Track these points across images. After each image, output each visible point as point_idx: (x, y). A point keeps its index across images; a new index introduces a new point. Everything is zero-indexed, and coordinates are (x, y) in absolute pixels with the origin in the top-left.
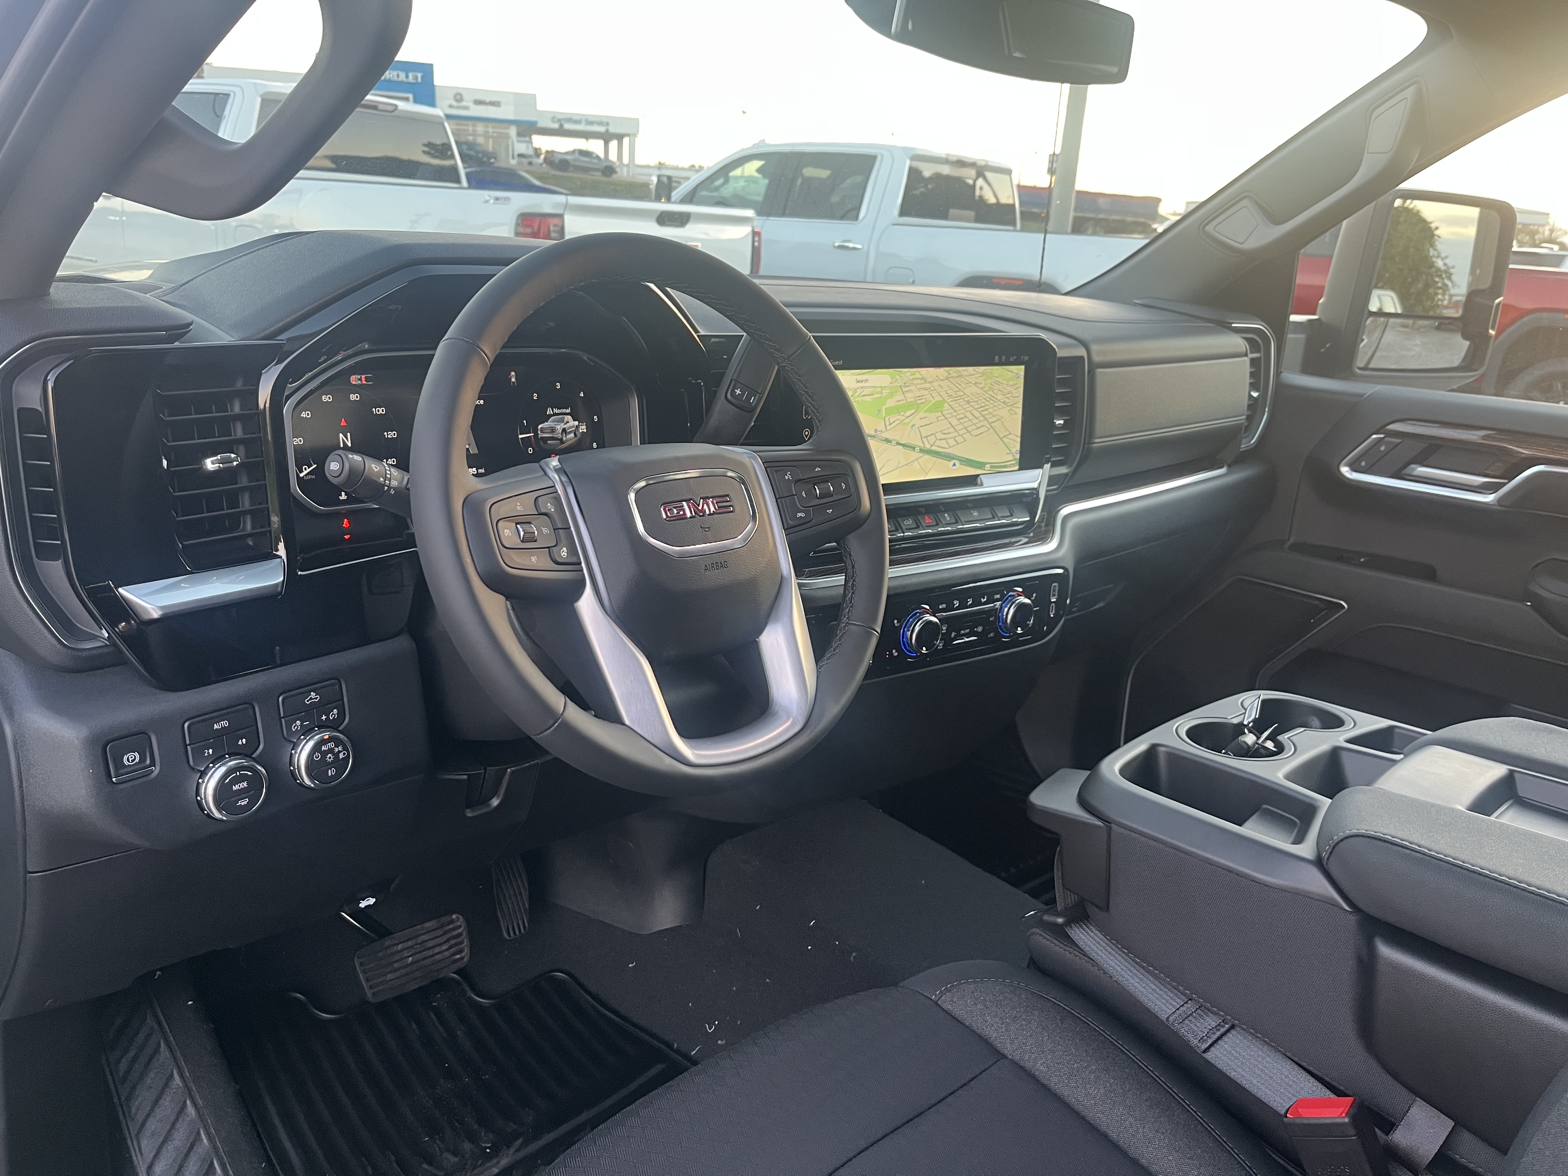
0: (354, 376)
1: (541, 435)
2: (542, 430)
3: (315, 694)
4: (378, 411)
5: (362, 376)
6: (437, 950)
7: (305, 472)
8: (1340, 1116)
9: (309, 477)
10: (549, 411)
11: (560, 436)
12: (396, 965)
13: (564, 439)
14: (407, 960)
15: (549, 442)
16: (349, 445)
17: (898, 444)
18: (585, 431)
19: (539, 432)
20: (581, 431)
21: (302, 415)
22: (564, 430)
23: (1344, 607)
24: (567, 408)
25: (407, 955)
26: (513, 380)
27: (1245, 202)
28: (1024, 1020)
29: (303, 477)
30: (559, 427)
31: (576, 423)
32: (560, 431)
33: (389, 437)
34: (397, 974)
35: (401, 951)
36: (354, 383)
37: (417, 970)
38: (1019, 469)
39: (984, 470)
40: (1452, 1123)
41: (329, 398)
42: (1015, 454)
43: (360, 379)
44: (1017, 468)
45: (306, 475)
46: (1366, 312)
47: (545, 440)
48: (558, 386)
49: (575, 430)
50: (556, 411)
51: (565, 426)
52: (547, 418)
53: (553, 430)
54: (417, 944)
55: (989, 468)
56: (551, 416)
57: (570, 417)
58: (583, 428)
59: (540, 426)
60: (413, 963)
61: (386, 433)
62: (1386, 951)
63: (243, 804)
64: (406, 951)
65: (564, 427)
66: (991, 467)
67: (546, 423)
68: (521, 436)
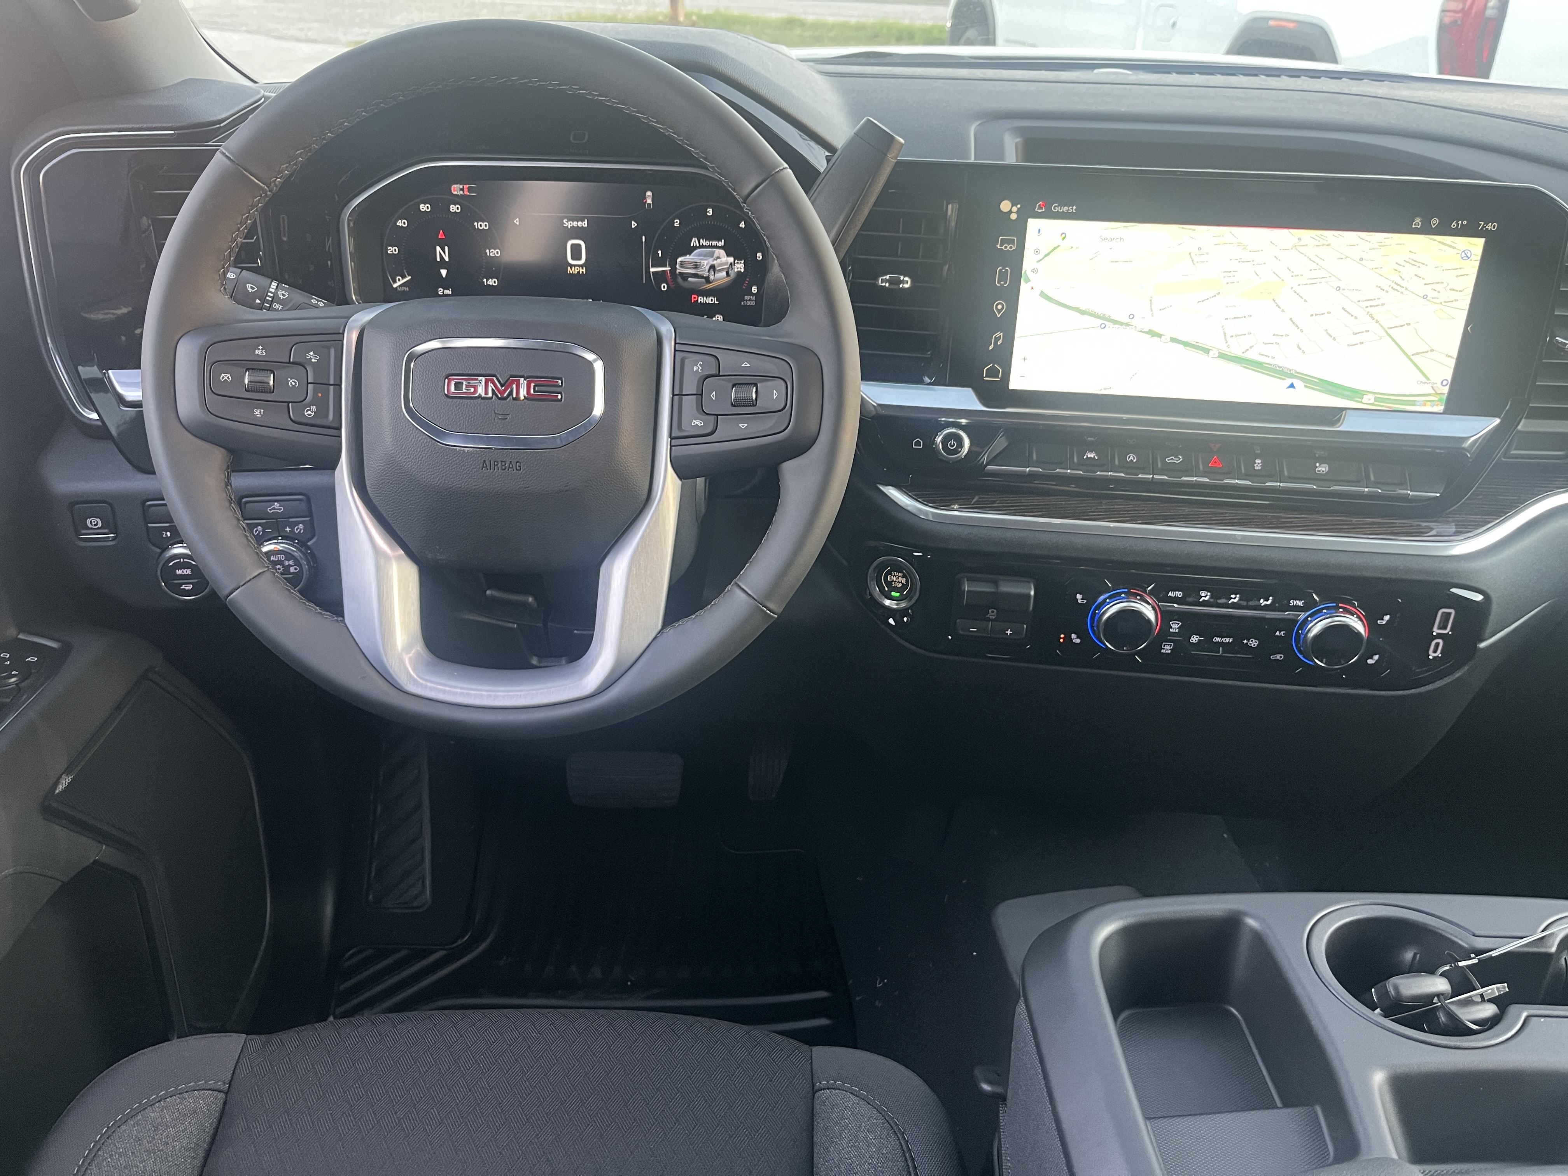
0: (455, 186)
1: (679, 270)
2: (682, 264)
3: (278, 505)
4: (481, 225)
5: (465, 186)
7: (398, 283)
9: (403, 288)
10: (694, 242)
11: (706, 274)
13: (712, 277)
15: (689, 279)
16: (447, 259)
18: (742, 270)
19: (677, 266)
20: (736, 270)
21: (398, 224)
22: (713, 267)
24: (719, 240)
26: (649, 201)
29: (396, 288)
30: (706, 263)
31: (731, 259)
32: (707, 268)
33: (491, 255)
36: (455, 193)
38: (1445, 412)
39: (1361, 402)
41: (428, 207)
42: (1439, 385)
43: (462, 190)
44: (1440, 408)
45: (400, 286)
47: (684, 276)
48: (710, 212)
49: (728, 268)
50: (703, 242)
51: (715, 262)
52: (690, 250)
53: (696, 266)
55: (1372, 401)
56: (695, 248)
57: (722, 252)
58: (740, 267)
59: (679, 260)
61: (488, 251)
63: (187, 588)
65: (712, 263)
66: (1376, 399)
67: (688, 256)
68: (652, 270)
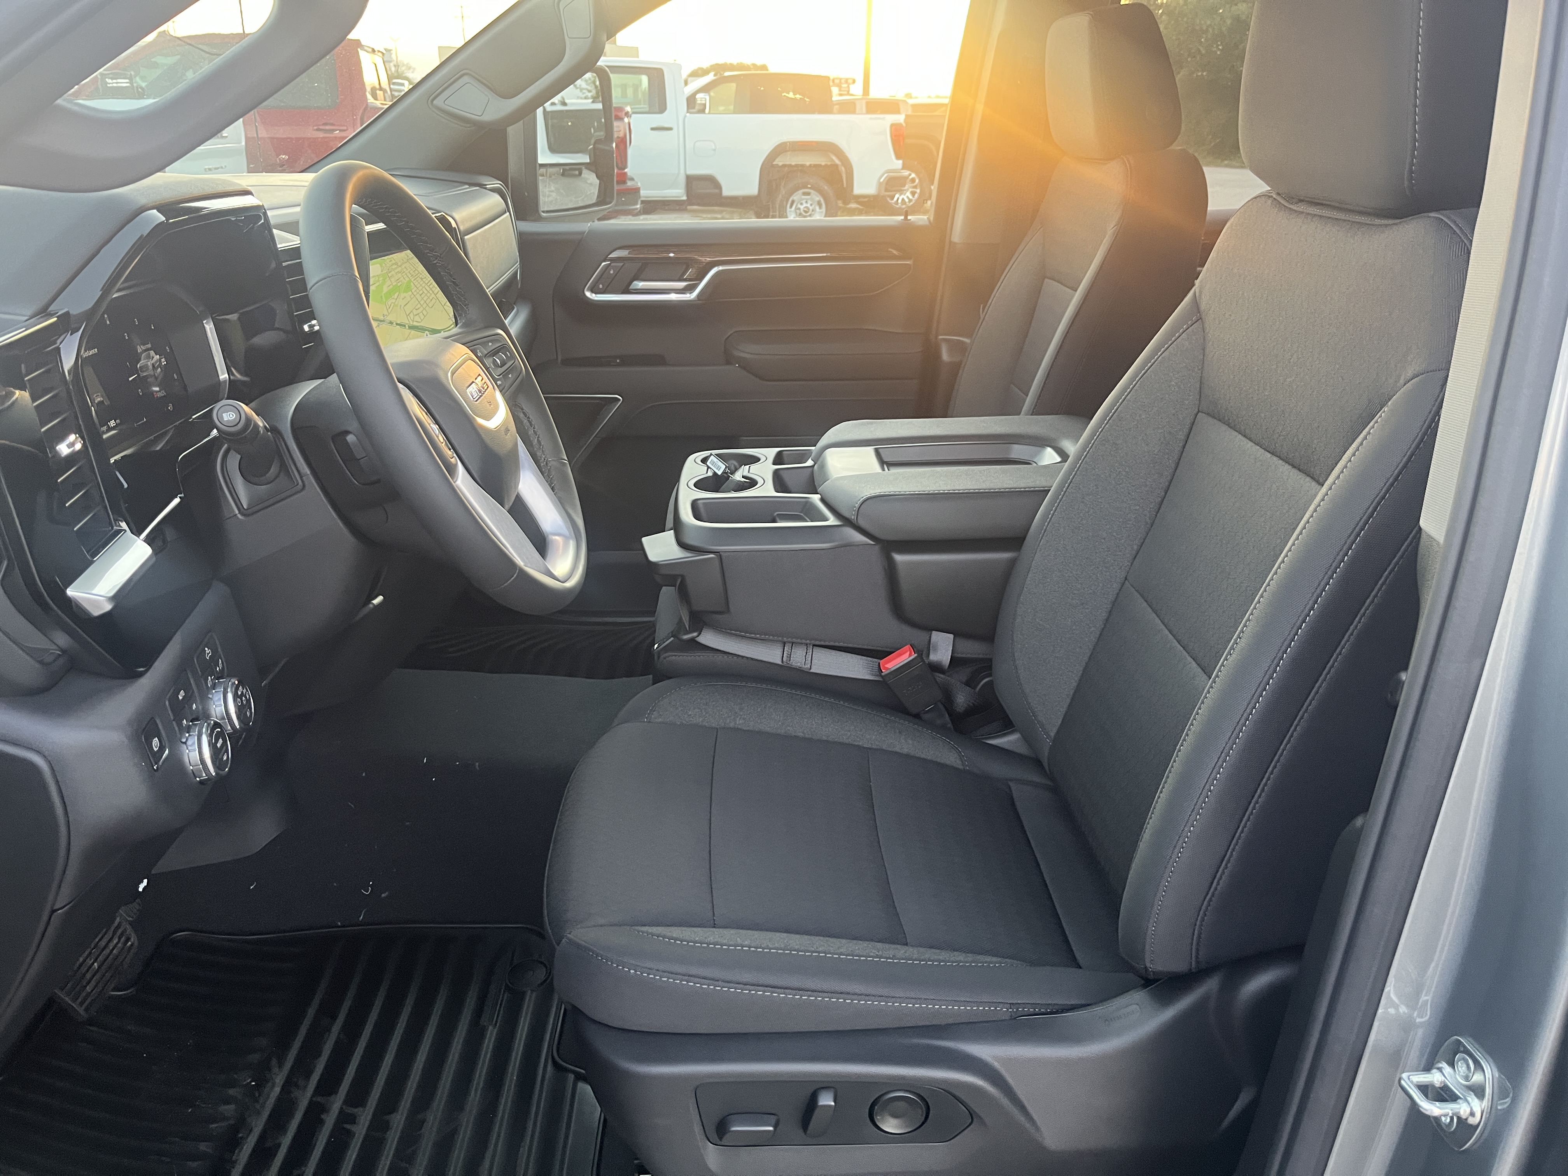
1: (142, 374)
2: (141, 369)
3: (207, 649)
6: (111, 946)
8: (910, 655)
10: (139, 350)
11: (153, 372)
12: (88, 976)
13: (156, 374)
14: (93, 967)
17: (397, 324)
18: (165, 363)
19: (140, 372)
22: (153, 366)
23: (620, 400)
25: (91, 963)
27: (466, 79)
28: (713, 701)
30: (149, 363)
31: (158, 356)
34: (93, 983)
35: (84, 961)
37: (107, 972)
40: (951, 636)
46: (538, 166)
47: (146, 379)
49: (159, 364)
50: (143, 348)
51: (153, 362)
52: (140, 356)
54: (93, 949)
56: (141, 353)
57: (153, 352)
58: (163, 361)
59: (138, 366)
60: (99, 967)
62: (899, 558)
63: (225, 758)
64: (89, 959)
67: (141, 362)
